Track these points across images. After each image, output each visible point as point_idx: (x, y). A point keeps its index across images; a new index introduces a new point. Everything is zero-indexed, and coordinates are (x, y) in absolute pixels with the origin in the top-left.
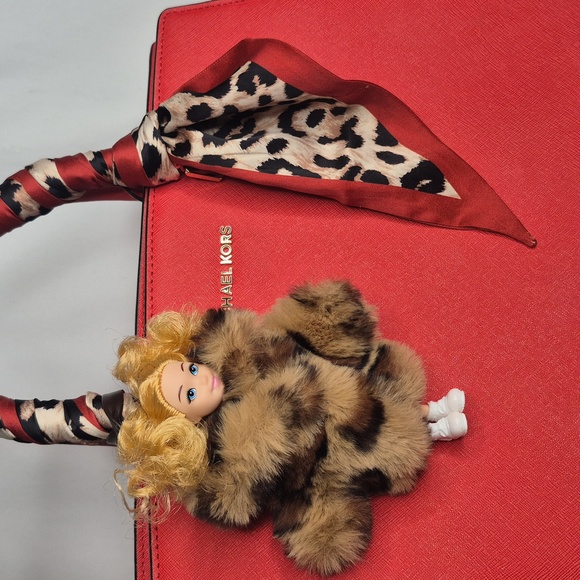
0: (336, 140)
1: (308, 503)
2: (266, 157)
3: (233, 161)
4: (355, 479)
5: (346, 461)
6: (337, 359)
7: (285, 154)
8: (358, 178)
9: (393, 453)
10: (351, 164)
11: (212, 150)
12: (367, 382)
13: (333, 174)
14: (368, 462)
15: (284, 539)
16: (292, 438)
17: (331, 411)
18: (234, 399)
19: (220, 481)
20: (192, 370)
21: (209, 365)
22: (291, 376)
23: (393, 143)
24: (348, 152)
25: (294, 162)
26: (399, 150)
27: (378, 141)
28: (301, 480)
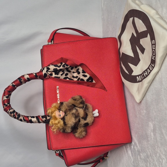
0: (76, 72)
1: (78, 129)
2: (65, 77)
3: (60, 77)
4: (84, 124)
5: (83, 122)
6: (80, 108)
7: (68, 76)
8: (80, 80)
9: (89, 120)
10: (79, 77)
11: (56, 76)
12: (85, 110)
13: (75, 79)
14: (86, 122)
15: (75, 134)
16: (76, 120)
17: (80, 115)
18: (66, 115)
19: (66, 127)
20: (60, 112)
21: (62, 111)
22: (74, 111)
23: (85, 73)
24: (78, 75)
25: (69, 77)
26: (86, 74)
27: (83, 73)
28: (77, 126)
